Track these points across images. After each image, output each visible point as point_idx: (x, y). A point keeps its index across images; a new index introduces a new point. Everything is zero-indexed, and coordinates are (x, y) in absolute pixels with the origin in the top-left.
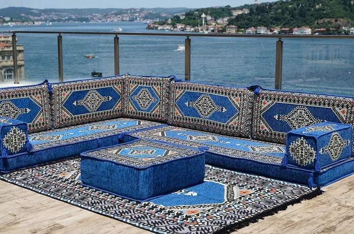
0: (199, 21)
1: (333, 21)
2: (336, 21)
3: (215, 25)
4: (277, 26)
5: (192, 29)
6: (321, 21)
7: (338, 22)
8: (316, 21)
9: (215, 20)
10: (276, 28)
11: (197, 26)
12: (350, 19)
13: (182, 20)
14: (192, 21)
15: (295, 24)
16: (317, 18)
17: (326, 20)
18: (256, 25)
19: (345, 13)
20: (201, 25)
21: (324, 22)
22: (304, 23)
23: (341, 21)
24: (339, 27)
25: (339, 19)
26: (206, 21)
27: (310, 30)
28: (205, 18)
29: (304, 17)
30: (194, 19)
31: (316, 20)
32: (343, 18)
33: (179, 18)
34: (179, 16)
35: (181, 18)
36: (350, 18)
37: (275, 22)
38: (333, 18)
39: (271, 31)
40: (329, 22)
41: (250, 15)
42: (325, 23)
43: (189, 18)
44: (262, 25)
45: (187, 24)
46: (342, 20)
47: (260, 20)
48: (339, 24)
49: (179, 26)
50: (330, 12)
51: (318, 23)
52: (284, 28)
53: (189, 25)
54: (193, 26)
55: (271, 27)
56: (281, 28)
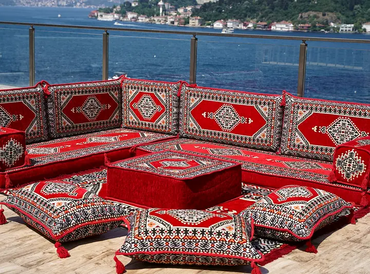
0: (155, 9)
1: (320, 15)
2: (324, 15)
3: (176, 15)
4: (252, 19)
5: (147, 20)
6: (305, 15)
7: (326, 17)
8: (300, 15)
9: (176, 10)
10: (251, 21)
11: (153, 16)
12: (340, 14)
13: (134, 8)
14: (147, 10)
15: (274, 17)
16: (301, 11)
17: (312, 14)
18: (226, 17)
19: (335, 5)
20: (158, 15)
21: (309, 15)
22: (285, 17)
23: (329, 16)
24: (327, 23)
25: (327, 13)
26: (164, 10)
27: (292, 25)
28: (164, 6)
29: (286, 9)
30: (150, 7)
31: (299, 13)
32: (332, 12)
33: (131, 4)
34: (130, 2)
35: (133, 5)
36: (340, 12)
37: (249, 14)
38: (320, 11)
39: (245, 25)
40: (315, 17)
41: (220, 5)
42: (311, 17)
43: (143, 5)
44: (234, 17)
45: (139, 13)
46: (330, 14)
47: (231, 11)
48: (327, 20)
49: (130, 16)
50: (317, 4)
51: (301, 17)
52: (261, 22)
53: (143, 14)
54: (148, 17)
55: (244, 20)
56: (257, 22)
